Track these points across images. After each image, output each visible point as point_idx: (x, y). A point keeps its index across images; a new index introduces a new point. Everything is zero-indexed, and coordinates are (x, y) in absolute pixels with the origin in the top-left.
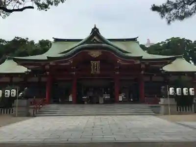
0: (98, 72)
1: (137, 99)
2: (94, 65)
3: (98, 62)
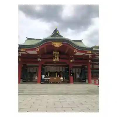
0: (58, 60)
2: (55, 55)
3: (58, 53)
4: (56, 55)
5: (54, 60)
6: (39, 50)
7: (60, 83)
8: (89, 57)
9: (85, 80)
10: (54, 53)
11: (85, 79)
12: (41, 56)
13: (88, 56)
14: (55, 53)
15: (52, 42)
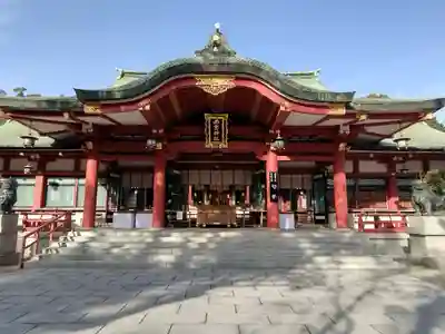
0: (223, 145)
1: (323, 218)
2: (212, 125)
3: (225, 117)
4: (216, 127)
5: (209, 145)
6: (148, 108)
7: (233, 226)
8: (342, 132)
9: (327, 217)
10: (208, 117)
11: (326, 213)
13: (338, 127)
14: (212, 120)
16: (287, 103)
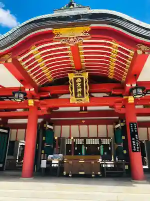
2: (76, 83)
3: (86, 76)
4: (79, 85)
10: (71, 76)
12: (32, 89)
14: (75, 79)
15: (55, 31)
16: (143, 47)
